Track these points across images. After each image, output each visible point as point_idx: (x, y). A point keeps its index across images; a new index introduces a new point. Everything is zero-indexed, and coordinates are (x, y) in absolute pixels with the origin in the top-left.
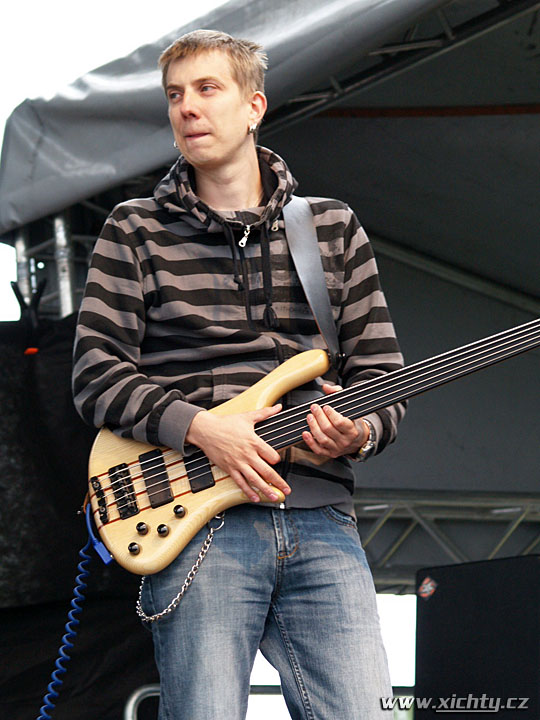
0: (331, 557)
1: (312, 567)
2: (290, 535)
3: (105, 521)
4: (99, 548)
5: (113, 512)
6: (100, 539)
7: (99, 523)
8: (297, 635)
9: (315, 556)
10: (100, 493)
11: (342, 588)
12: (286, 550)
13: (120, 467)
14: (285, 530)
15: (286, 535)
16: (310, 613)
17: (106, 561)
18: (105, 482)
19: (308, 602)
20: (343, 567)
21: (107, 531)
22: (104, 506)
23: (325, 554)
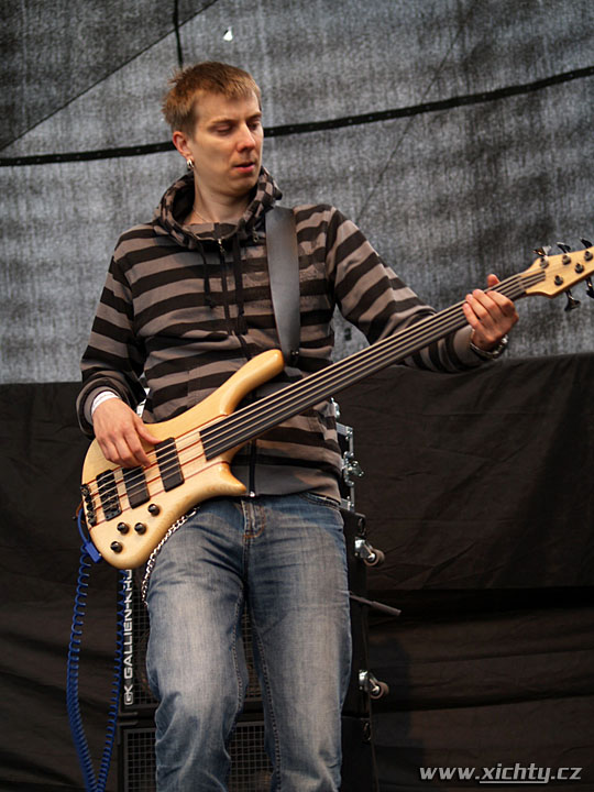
0: (295, 539)
1: (277, 548)
2: (256, 518)
3: (94, 524)
4: (89, 548)
5: (101, 515)
6: (90, 540)
7: (89, 526)
8: (260, 614)
9: (279, 538)
10: (89, 498)
11: (301, 569)
12: (252, 530)
13: (106, 472)
14: (252, 512)
15: (253, 517)
16: (271, 592)
17: (95, 560)
18: (94, 488)
19: (271, 583)
20: (304, 549)
21: (96, 532)
22: (92, 510)
23: (289, 536)
